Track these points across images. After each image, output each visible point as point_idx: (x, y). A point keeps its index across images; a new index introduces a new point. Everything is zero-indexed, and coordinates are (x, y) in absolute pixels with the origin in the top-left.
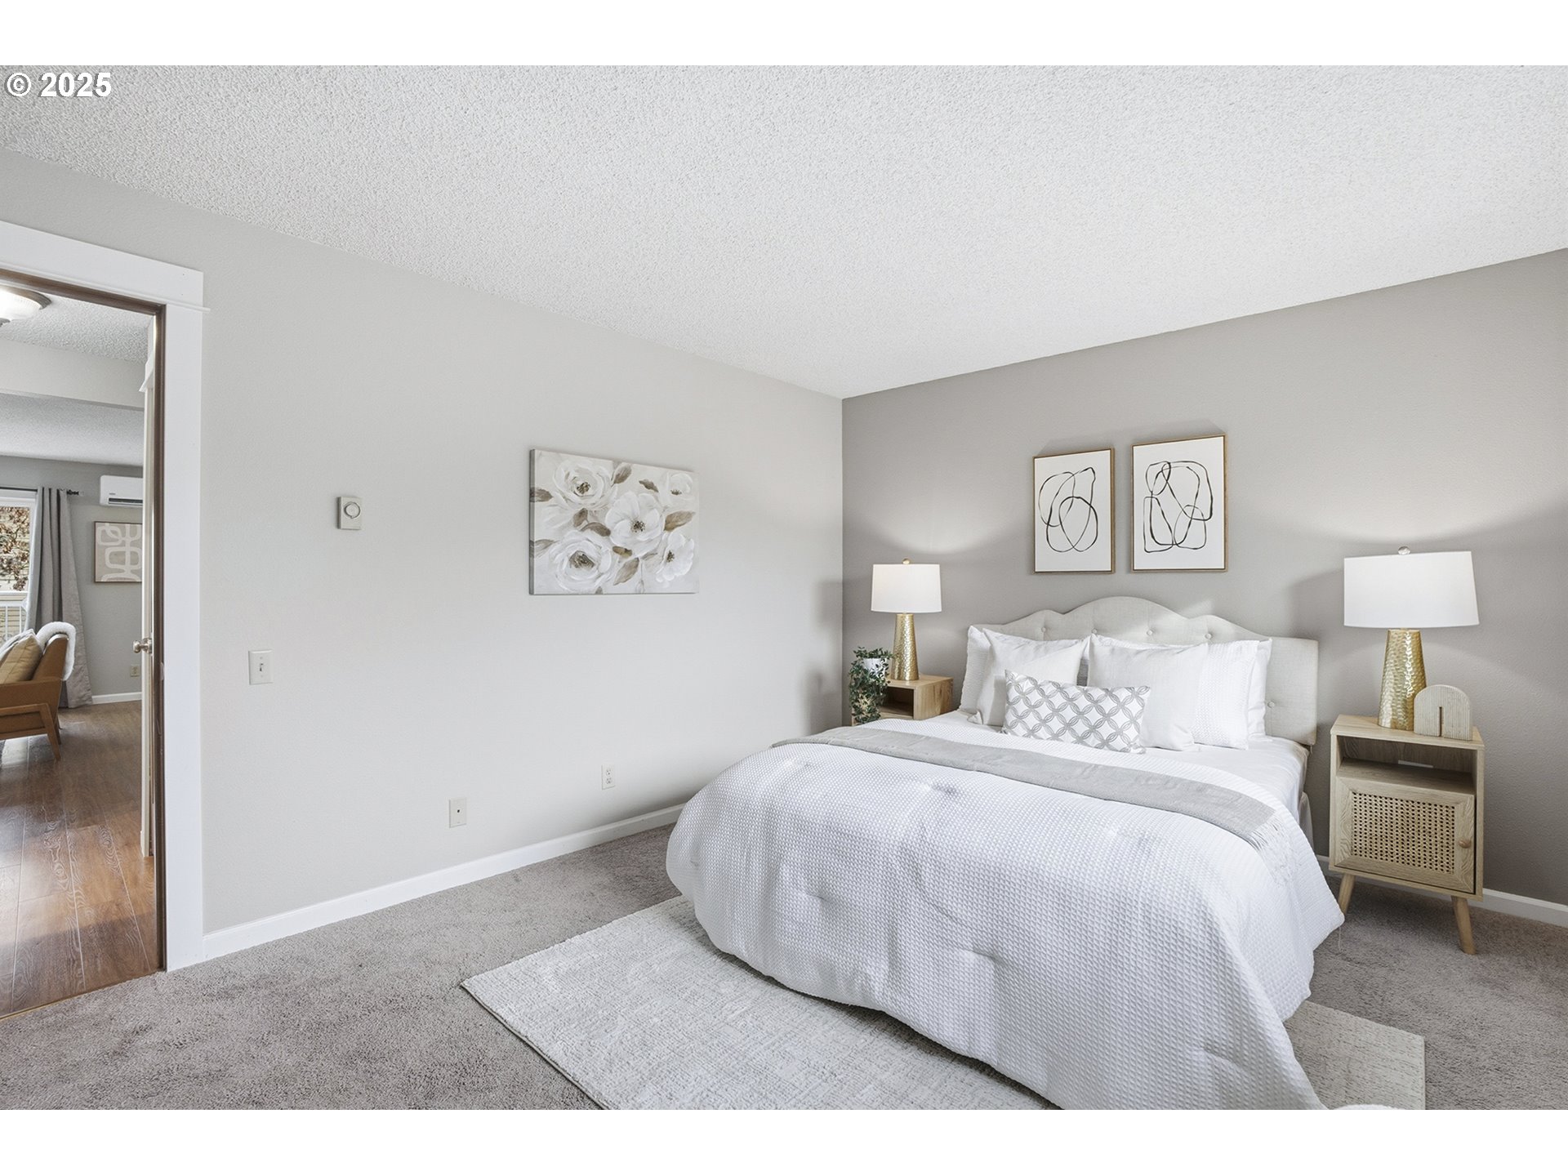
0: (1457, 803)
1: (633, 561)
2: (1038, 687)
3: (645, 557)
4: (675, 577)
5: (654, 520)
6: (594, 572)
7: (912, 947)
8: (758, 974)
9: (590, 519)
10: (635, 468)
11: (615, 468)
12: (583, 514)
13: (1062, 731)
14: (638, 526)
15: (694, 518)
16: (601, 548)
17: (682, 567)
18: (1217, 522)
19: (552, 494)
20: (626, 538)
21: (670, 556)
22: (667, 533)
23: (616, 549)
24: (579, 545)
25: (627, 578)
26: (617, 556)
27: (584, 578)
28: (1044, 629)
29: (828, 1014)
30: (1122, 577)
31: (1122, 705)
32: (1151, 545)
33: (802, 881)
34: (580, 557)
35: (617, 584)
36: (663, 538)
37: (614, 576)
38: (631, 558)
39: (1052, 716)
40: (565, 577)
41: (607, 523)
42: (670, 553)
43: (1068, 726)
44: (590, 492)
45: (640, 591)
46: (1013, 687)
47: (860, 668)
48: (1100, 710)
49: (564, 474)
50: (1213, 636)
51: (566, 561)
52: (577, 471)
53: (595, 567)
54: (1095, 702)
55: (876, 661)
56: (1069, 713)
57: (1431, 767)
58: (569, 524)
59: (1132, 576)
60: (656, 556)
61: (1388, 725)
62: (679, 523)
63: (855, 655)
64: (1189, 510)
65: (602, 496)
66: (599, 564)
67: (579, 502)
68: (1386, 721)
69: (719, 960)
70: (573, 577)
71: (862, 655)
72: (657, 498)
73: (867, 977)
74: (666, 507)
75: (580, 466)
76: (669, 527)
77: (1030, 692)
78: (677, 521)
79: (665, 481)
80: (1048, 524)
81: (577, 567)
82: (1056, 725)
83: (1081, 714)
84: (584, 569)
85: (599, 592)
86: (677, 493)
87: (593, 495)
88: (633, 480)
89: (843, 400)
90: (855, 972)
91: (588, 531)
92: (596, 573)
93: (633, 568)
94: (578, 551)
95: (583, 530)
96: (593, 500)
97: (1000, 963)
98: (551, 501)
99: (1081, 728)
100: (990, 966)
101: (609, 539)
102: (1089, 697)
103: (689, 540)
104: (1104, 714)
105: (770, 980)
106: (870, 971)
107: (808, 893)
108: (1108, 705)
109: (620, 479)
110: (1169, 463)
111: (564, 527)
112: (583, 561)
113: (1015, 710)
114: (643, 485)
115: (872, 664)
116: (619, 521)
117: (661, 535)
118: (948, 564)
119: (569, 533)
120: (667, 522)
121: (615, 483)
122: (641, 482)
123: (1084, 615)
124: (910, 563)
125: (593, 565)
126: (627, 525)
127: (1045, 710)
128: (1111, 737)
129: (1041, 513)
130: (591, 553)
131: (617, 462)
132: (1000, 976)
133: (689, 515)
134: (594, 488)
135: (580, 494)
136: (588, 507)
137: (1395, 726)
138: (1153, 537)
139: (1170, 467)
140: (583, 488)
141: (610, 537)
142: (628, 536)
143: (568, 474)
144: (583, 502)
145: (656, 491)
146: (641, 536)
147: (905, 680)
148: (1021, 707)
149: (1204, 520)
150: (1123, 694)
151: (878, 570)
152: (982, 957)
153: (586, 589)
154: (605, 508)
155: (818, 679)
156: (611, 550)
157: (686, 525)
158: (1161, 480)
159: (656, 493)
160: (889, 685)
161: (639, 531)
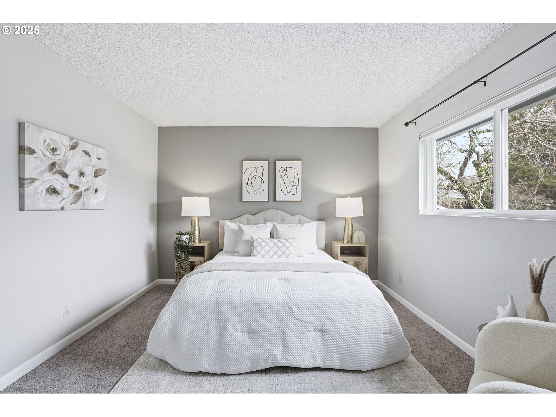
0: (364, 260)
1: (79, 192)
2: (263, 241)
3: (85, 191)
4: (99, 201)
5: (89, 171)
6: (60, 198)
7: (291, 337)
8: (214, 375)
9: (58, 168)
10: (80, 143)
11: (71, 141)
12: (53, 165)
13: (273, 255)
14: (82, 174)
15: (106, 172)
16: (63, 184)
17: (101, 196)
18: (300, 186)
19: (35, 151)
20: (76, 180)
21: (96, 191)
22: (95, 178)
23: (71, 186)
24: (51, 182)
25: (76, 201)
26: (72, 189)
27: (54, 201)
28: (247, 221)
29: (254, 376)
30: (272, 203)
31: (291, 244)
32: (281, 193)
33: (239, 328)
34: (52, 189)
35: (71, 205)
36: (93, 181)
37: (70, 200)
38: (78, 191)
39: (270, 250)
40: (44, 201)
41: (67, 171)
42: (96, 189)
43: (275, 253)
44: (58, 153)
45: (83, 208)
46: (255, 241)
47: (179, 240)
48: (285, 246)
49: (43, 141)
50: (300, 221)
51: (44, 191)
52: (50, 140)
53: (60, 195)
54: (284, 244)
55: (186, 236)
56: (276, 248)
57: (351, 252)
58: (46, 170)
59: (275, 203)
60: (90, 190)
61: (346, 243)
62: (101, 174)
63: (176, 234)
64: (292, 183)
65: (64, 156)
66: (63, 193)
67: (51, 158)
68: (346, 241)
69: (191, 377)
70: (48, 200)
71: (181, 234)
72: (90, 160)
73: (275, 355)
74: (94, 166)
75: (52, 137)
76: (96, 176)
77: (261, 242)
78: (99, 173)
79: (95, 152)
80: (247, 184)
81: (50, 194)
82: (271, 253)
83: (279, 248)
84: (54, 196)
85: (62, 209)
86: (99, 159)
87: (59, 155)
88: (79, 149)
89: (158, 127)
90: (269, 355)
91: (57, 175)
92: (61, 199)
93: (79, 196)
94: (51, 186)
95: (54, 174)
96: (59, 157)
97: (322, 332)
98: (35, 155)
99: (280, 253)
100: (319, 334)
101: (68, 180)
102: (281, 242)
103: (104, 183)
104: (287, 248)
105: (223, 375)
106: (275, 352)
107: (242, 332)
108: (288, 244)
109: (74, 147)
110: (286, 168)
111: (43, 171)
112: (53, 191)
113: (256, 249)
114: (84, 152)
115: (184, 238)
116: (72, 171)
117: (93, 179)
118: (213, 197)
119: (46, 175)
120: (95, 173)
121: (71, 149)
122: (83, 151)
123: (261, 215)
124: (197, 197)
125: (59, 194)
126: (76, 173)
127: (267, 248)
128: (289, 255)
129: (245, 181)
130: (58, 187)
131: (71, 139)
132: (323, 336)
133: (104, 171)
134: (60, 151)
135: (53, 154)
136: (57, 161)
137: (348, 243)
138: (282, 190)
139: (287, 169)
140: (54, 150)
141: (68, 179)
142: (77, 179)
143: (45, 141)
144: (53, 158)
145: (90, 156)
146: (83, 179)
147: (196, 243)
148: (259, 248)
149: (296, 186)
150: (291, 240)
151: (184, 199)
152: (316, 332)
153: (55, 207)
154: (66, 162)
155: (150, 246)
156: (68, 186)
157: (103, 175)
158: (284, 172)
159: (90, 158)
160: (193, 246)
161: (82, 177)
